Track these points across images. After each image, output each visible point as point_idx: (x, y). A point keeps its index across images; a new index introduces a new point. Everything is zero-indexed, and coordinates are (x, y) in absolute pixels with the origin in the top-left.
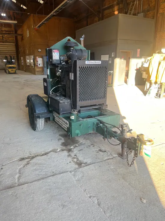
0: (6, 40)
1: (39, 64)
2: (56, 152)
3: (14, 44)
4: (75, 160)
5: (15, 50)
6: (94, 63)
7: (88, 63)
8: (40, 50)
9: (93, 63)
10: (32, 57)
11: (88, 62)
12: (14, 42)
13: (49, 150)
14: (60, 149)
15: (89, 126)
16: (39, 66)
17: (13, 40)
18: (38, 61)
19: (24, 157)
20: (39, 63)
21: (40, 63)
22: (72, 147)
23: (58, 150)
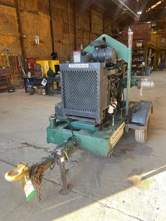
2: (46, 151)
6: (79, 67)
7: (72, 67)
9: (78, 67)
11: (72, 65)
15: (64, 138)
19: (29, 143)
23: (49, 150)
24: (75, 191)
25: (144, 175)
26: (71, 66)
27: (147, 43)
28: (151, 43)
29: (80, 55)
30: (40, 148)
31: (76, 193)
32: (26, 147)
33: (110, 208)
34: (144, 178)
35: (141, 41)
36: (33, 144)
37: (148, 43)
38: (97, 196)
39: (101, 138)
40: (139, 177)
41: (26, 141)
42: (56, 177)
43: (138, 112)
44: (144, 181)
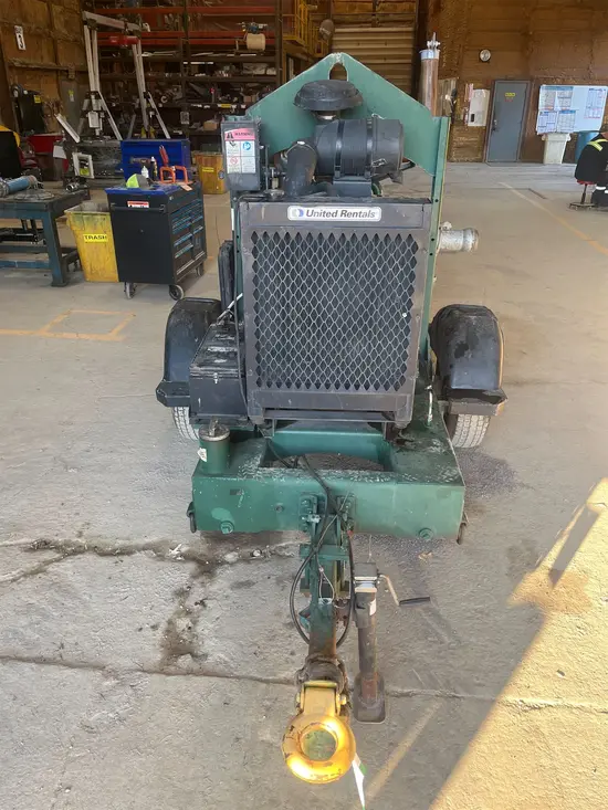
0: (384, 15)
1: (473, 116)
2: (161, 558)
3: (410, 29)
4: (183, 623)
5: (410, 53)
6: (339, 218)
7: (305, 217)
8: (485, 55)
9: (331, 218)
10: (453, 83)
11: (305, 210)
12: (411, 21)
13: (147, 540)
14: (184, 549)
15: (280, 504)
16: (470, 124)
17: (411, 10)
18: (468, 105)
19: (56, 538)
20: (471, 113)
21: (478, 113)
22: (230, 557)
23: (175, 552)
24: (399, 690)
25: (549, 562)
26: (298, 213)
27: (284, 35)
28: (297, 39)
29: (253, 144)
30: (126, 552)
31: (407, 695)
32: (58, 560)
33: (540, 708)
34: (555, 574)
35: (261, 26)
36: (82, 541)
37: (286, 37)
38: (479, 685)
39: (438, 483)
40: (541, 575)
41: (41, 534)
42: (293, 658)
43: (468, 354)
44: (560, 583)
